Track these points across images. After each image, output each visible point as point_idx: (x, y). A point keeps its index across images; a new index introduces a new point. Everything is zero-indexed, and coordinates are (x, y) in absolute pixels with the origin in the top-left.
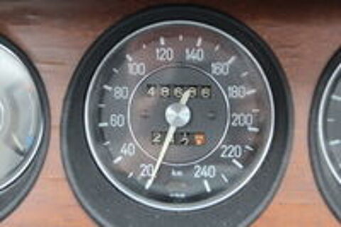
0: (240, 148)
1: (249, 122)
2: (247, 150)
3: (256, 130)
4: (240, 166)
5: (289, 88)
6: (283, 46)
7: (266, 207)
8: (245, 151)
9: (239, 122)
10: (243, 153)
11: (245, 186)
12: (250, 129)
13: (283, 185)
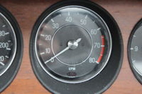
0: (3, 57)
1: (7, 46)
2: (6, 58)
3: (10, 49)
4: (3, 64)
5: (21, 31)
6: (18, 14)
7: (12, 81)
8: (5, 58)
9: (3, 46)
10: (5, 59)
11: (5, 73)
12: (7, 49)
13: (19, 72)
